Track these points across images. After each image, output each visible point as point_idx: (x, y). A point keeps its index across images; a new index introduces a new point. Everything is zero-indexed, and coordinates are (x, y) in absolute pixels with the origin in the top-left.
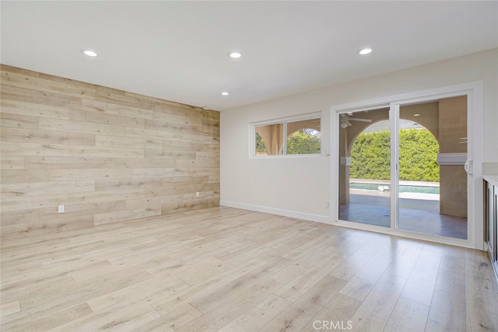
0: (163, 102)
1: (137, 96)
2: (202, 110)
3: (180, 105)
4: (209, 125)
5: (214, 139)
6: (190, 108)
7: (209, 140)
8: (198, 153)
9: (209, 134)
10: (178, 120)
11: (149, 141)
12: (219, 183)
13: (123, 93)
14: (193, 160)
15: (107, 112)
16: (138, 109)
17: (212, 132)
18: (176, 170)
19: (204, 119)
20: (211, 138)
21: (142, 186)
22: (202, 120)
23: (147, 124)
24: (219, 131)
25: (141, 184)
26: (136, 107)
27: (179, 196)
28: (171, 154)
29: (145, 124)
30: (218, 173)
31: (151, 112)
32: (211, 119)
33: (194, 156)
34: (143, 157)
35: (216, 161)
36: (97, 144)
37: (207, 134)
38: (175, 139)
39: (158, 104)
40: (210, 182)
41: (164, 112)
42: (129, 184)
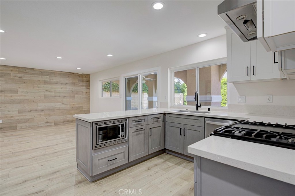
0: (55, 72)
1: (40, 70)
2: (78, 74)
3: (65, 73)
4: (83, 81)
5: (86, 88)
6: (71, 74)
7: (84, 89)
8: (76, 95)
9: (83, 86)
10: (65, 80)
11: (47, 91)
12: (90, 110)
13: (33, 69)
14: (73, 99)
15: (24, 78)
16: (41, 76)
17: (84, 85)
18: (63, 104)
19: (80, 78)
20: (84, 88)
21: (43, 111)
22: (79, 79)
23: (46, 83)
24: (89, 84)
25: (42, 110)
26: (40, 75)
27: (64, 116)
28: (59, 96)
29: (45, 83)
30: (89, 105)
31: (48, 77)
32: (85, 79)
33: (74, 97)
34: (44, 98)
35: (87, 99)
36: (18, 93)
37: (82, 86)
38: (62, 89)
39: (52, 73)
40: (83, 110)
41: (56, 77)
42: (36, 110)
